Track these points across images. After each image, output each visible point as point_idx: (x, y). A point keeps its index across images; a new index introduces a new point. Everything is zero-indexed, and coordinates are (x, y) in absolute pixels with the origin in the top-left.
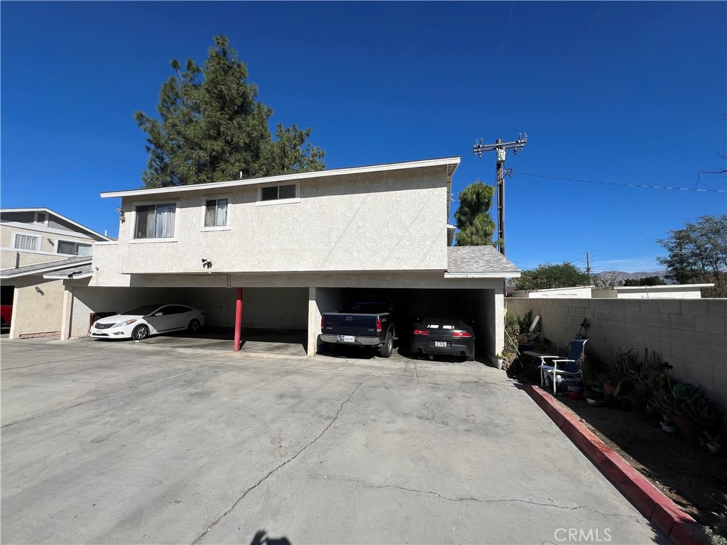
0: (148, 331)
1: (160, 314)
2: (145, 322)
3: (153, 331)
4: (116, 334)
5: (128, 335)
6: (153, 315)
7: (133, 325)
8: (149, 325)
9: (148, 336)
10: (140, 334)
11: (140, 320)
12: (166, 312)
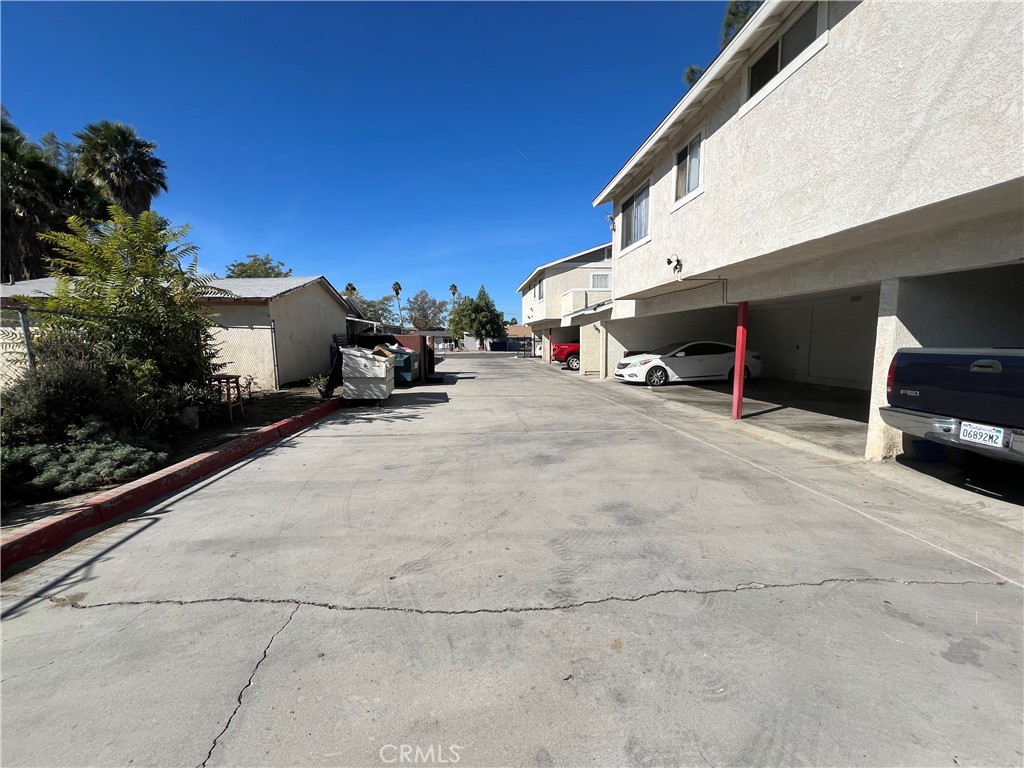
0: (667, 376)
1: (683, 354)
2: (663, 364)
3: (673, 377)
4: (630, 376)
5: (642, 378)
6: (674, 356)
7: (648, 366)
8: (667, 368)
9: (667, 383)
10: (655, 379)
11: (656, 360)
12: (689, 352)
